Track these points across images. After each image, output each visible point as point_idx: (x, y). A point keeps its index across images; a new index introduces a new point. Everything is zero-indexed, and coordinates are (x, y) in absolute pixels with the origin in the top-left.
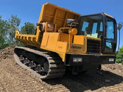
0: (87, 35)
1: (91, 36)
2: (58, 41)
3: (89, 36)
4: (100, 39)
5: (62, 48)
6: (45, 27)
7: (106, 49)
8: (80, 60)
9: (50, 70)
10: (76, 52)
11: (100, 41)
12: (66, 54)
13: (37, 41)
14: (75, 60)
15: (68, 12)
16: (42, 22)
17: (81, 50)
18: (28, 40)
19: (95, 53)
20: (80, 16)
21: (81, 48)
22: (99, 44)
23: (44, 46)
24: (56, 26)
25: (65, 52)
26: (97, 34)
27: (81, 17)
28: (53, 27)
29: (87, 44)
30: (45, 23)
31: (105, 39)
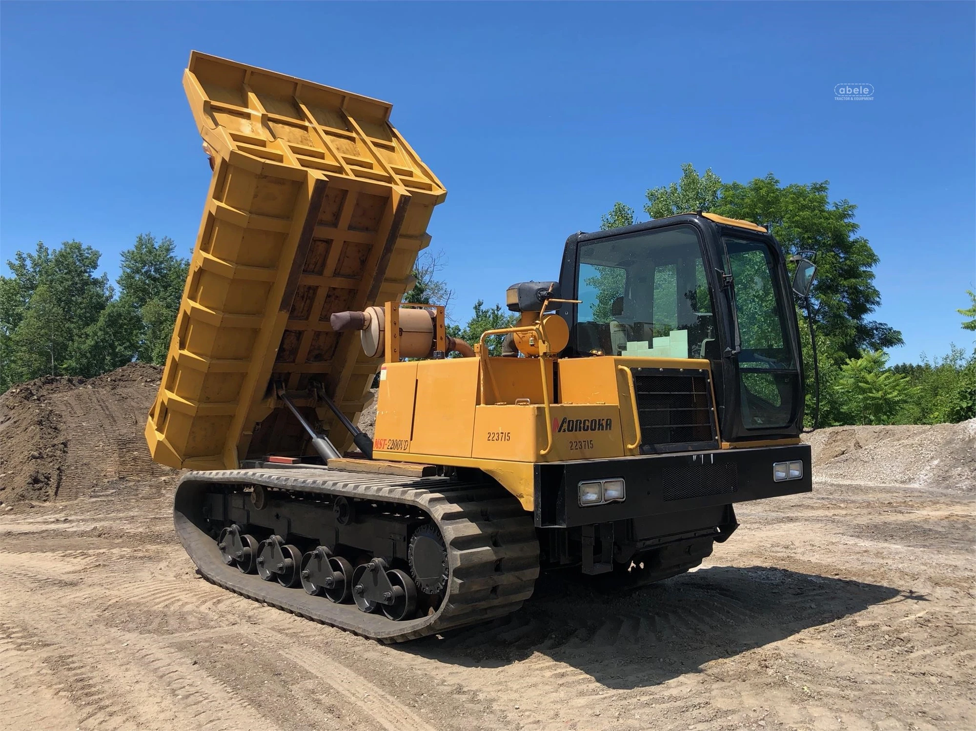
0: (630, 345)
1: (651, 346)
2: (478, 403)
3: (637, 351)
4: (702, 362)
5: (507, 436)
6: (382, 331)
7: (745, 410)
8: (615, 490)
9: (454, 584)
10: (588, 452)
11: (705, 372)
12: (536, 468)
14: (590, 494)
17: (613, 434)
19: (689, 445)
21: (609, 424)
22: (705, 387)
23: (395, 445)
24: (441, 319)
25: (531, 457)
26: (685, 332)
29: (639, 398)
30: (378, 309)
31: (735, 360)
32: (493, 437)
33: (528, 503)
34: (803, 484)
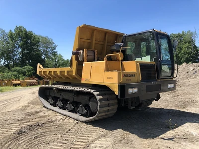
1: (142, 59)
2: (105, 71)
3: (139, 60)
4: (153, 62)
5: (112, 78)
8: (136, 90)
10: (130, 82)
11: (154, 64)
12: (119, 85)
13: (74, 74)
14: (131, 91)
15: (108, 32)
16: (78, 49)
17: (135, 78)
18: (59, 74)
20: (124, 35)
21: (134, 76)
22: (154, 68)
23: (86, 80)
24: (96, 53)
25: (117, 83)
26: (150, 56)
27: (126, 37)
28: (93, 55)
29: (141, 70)
31: (160, 62)
32: (108, 78)
33: (117, 93)
34: (174, 89)
